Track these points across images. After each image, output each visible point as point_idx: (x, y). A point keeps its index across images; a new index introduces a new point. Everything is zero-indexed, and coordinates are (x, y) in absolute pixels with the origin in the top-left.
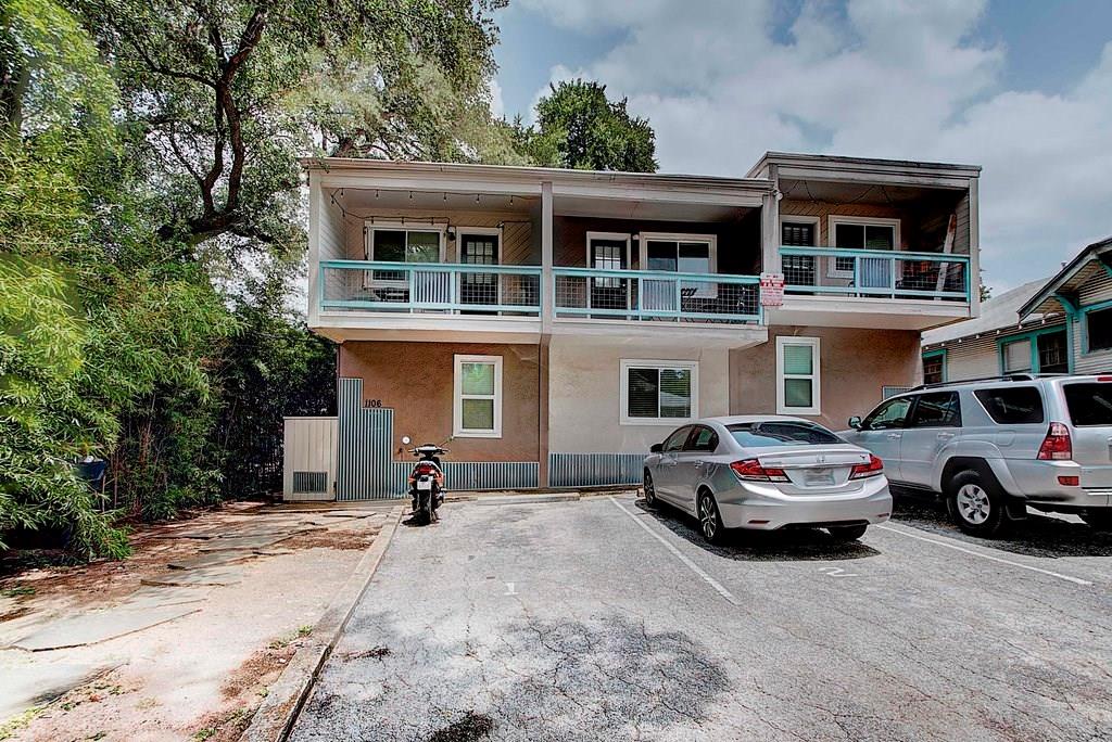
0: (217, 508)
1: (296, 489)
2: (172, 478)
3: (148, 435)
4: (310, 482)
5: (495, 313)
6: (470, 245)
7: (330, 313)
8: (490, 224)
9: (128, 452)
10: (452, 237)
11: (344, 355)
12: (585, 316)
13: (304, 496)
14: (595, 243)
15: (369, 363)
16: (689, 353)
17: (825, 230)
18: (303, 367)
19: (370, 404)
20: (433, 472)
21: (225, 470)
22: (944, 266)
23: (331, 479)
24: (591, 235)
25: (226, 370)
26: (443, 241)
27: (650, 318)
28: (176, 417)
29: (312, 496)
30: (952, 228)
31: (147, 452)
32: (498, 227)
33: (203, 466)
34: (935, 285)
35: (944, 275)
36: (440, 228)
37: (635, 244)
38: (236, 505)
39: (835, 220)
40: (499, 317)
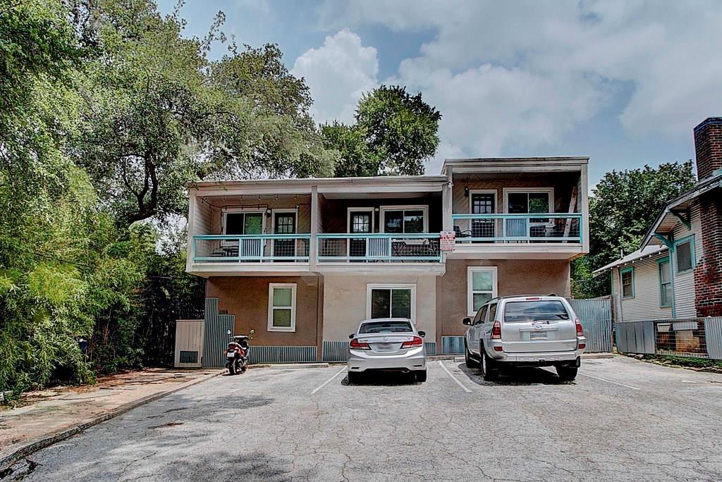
0: (140, 370)
1: (182, 361)
2: (118, 352)
3: (107, 330)
4: (189, 357)
5: (293, 261)
6: (280, 219)
7: (198, 264)
8: (291, 206)
9: (98, 338)
10: (269, 215)
11: (209, 285)
12: (345, 261)
13: (185, 365)
14: (353, 214)
15: (222, 289)
16: (410, 279)
17: (500, 197)
18: (188, 291)
19: (222, 312)
20: (237, 348)
21: (145, 349)
22: (569, 221)
23: (200, 355)
24: (350, 210)
25: (147, 294)
26: (264, 218)
27: (374, 261)
28: (120, 320)
29: (189, 365)
30: (574, 195)
31: (106, 338)
32: (296, 208)
33: (134, 347)
34: (563, 233)
35: (569, 226)
36: (263, 210)
37: (377, 214)
38: (151, 369)
39: (507, 191)
40: (295, 263)
